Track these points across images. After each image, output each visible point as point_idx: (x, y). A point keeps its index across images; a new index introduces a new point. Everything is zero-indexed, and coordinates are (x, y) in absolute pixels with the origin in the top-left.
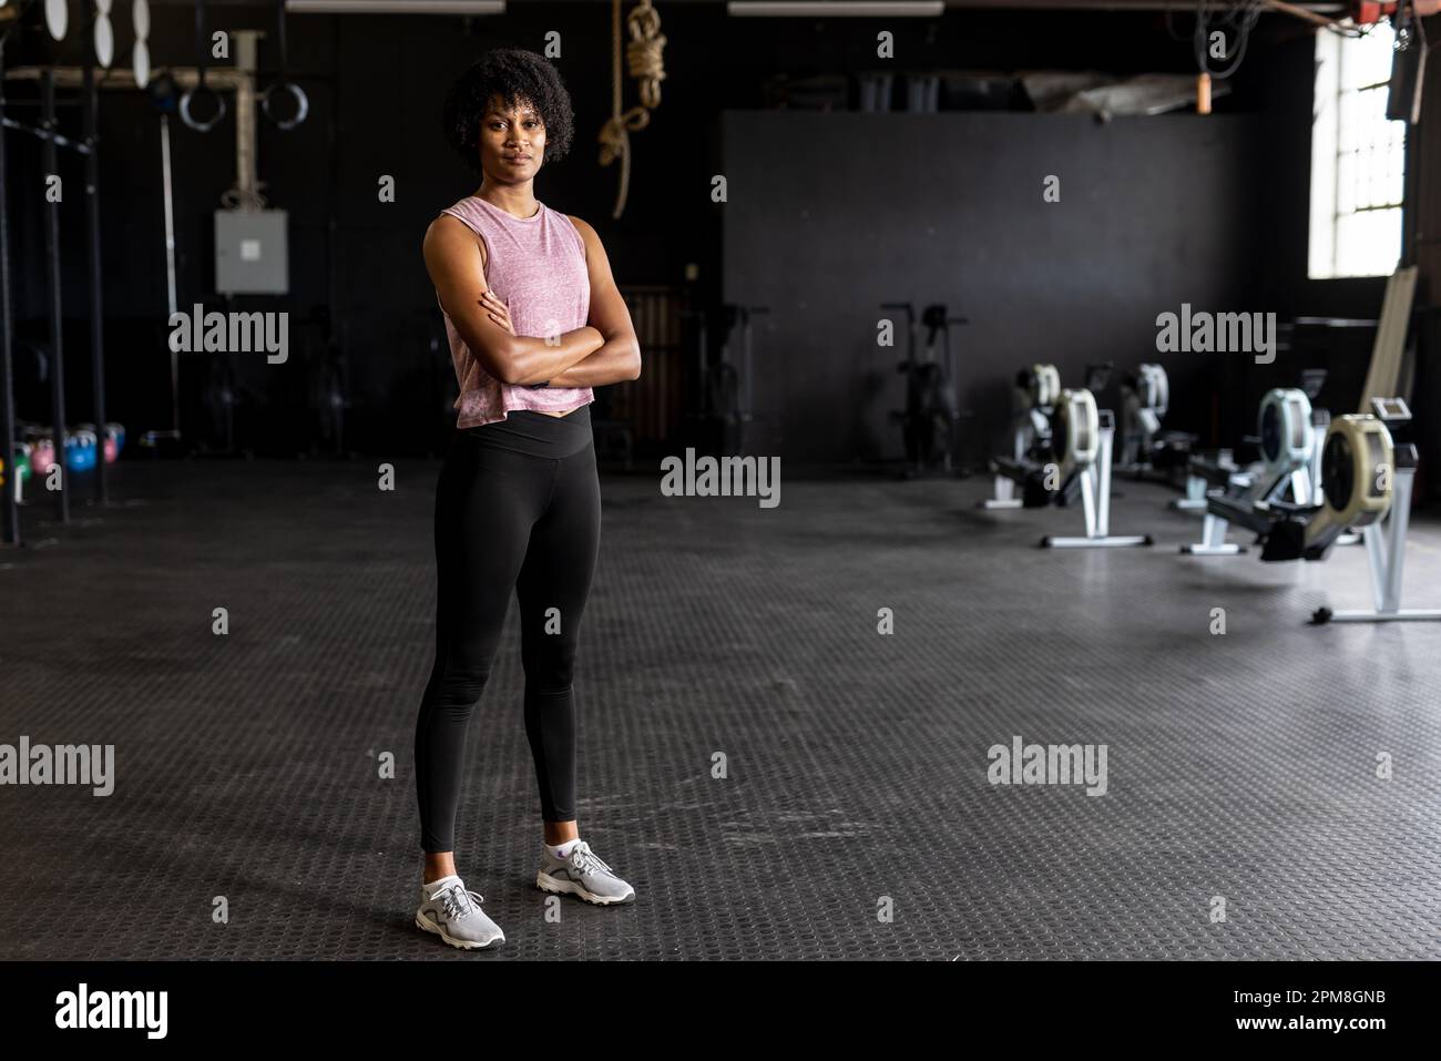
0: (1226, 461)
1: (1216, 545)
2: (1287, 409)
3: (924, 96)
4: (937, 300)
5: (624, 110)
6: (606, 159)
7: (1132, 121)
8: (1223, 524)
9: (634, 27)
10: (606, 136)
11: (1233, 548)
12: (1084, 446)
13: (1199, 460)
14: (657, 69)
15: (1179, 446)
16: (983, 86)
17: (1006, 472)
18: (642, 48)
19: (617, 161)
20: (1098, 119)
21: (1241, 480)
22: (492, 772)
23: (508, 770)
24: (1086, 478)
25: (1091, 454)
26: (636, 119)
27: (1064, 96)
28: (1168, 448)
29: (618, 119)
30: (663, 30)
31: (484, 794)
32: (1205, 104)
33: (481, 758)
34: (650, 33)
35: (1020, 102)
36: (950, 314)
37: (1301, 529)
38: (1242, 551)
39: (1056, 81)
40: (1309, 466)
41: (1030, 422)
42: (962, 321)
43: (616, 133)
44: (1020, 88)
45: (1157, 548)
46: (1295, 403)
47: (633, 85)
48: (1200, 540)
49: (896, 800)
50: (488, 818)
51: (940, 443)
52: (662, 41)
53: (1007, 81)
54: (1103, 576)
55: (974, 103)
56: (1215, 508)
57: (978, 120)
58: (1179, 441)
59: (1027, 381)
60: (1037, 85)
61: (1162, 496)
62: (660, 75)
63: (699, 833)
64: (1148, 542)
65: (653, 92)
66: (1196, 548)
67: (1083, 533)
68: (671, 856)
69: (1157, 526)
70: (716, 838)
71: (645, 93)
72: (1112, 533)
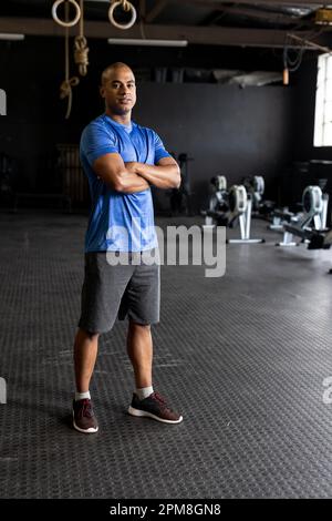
0: (286, 211)
1: (288, 242)
2: (314, 194)
3: (178, 77)
4: (183, 152)
5: (70, 77)
6: (63, 96)
7: (252, 88)
8: (291, 235)
9: (77, 44)
10: (63, 88)
11: (294, 244)
12: (242, 206)
13: (278, 211)
14: (85, 60)
15: (269, 206)
16: (199, 74)
17: (209, 214)
18: (80, 52)
19: (67, 97)
20: (240, 87)
21: (295, 219)
22: (29, 339)
23: (35, 338)
24: (242, 218)
25: (244, 209)
26: (74, 81)
27: (228, 78)
28: (265, 206)
29: (67, 81)
30: (88, 45)
31: (26, 349)
32: (286, 81)
33: (24, 332)
34: (83, 46)
35: (212, 80)
36: (189, 156)
37: (322, 238)
38: (297, 245)
39: (225, 73)
40: (321, 215)
41: (216, 196)
42: (192, 159)
43: (66, 86)
44: (212, 75)
45: (267, 244)
46: (317, 192)
47: (75, 67)
48: (283, 240)
49: (191, 349)
50: (28, 360)
51: (184, 204)
52: (87, 50)
53: (208, 72)
54: (248, 254)
55: (195, 80)
56: (288, 229)
57: (197, 86)
58: (269, 204)
59: (215, 182)
60: (218, 74)
61: (265, 224)
62: (87, 63)
63: (115, 366)
64: (263, 241)
65: (84, 70)
66: (281, 244)
67: (240, 238)
68: (105, 376)
69: (267, 235)
70: (122, 368)
71: (81, 70)
72: (251, 238)
